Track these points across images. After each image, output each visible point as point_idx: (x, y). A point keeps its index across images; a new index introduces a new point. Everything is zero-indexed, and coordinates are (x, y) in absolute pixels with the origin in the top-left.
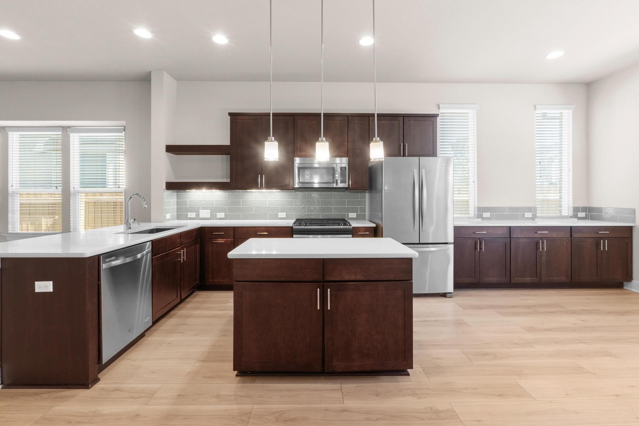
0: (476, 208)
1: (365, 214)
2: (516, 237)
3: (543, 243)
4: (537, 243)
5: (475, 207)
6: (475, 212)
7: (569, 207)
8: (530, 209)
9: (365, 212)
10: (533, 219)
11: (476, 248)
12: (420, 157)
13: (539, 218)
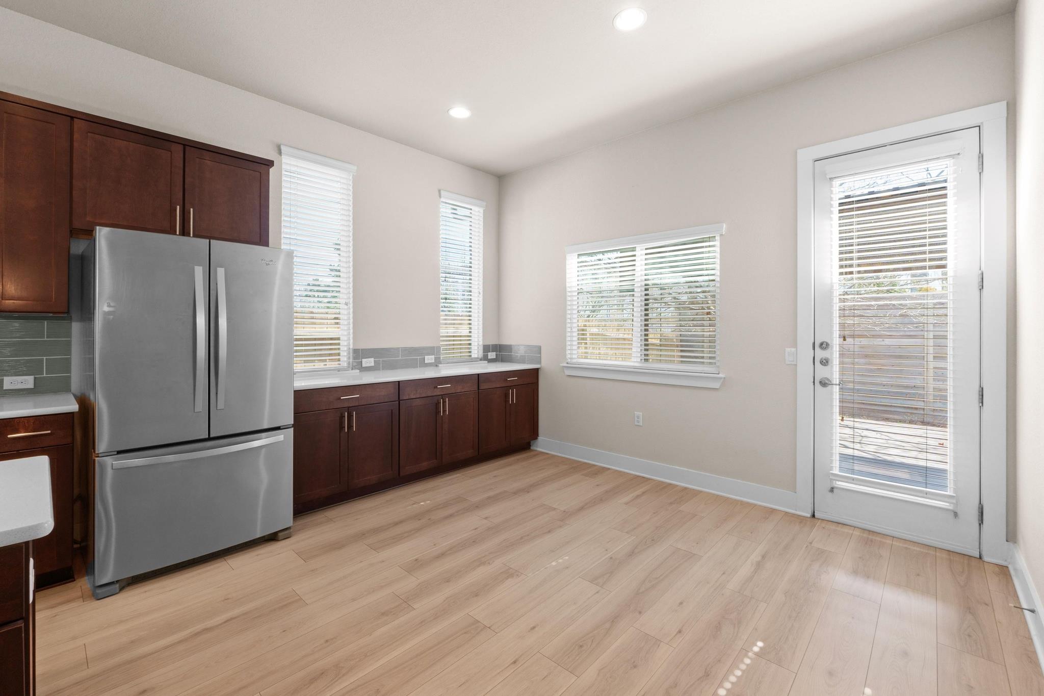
0: (351, 351)
1: (70, 377)
2: (407, 398)
3: (444, 402)
4: (438, 404)
5: (349, 349)
6: (349, 358)
7: (478, 345)
8: (432, 350)
9: (69, 372)
10: (436, 366)
11: (342, 427)
12: (211, 240)
13: (444, 364)
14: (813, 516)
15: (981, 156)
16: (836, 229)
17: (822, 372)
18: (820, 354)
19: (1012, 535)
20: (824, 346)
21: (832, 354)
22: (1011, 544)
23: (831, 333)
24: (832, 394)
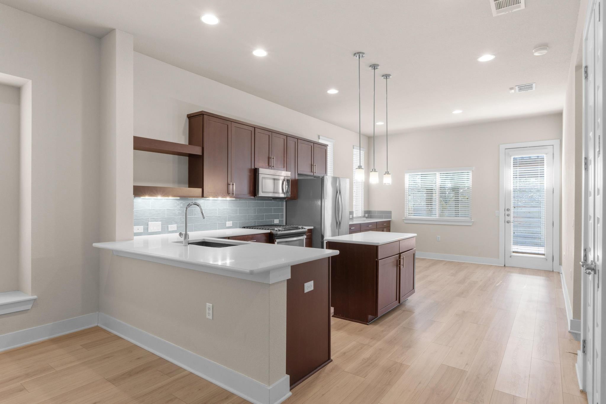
1: (283, 220)
7: (362, 210)
8: (351, 213)
13: (354, 218)
14: (505, 266)
15: (553, 154)
16: (512, 172)
17: (507, 218)
18: (507, 213)
19: (560, 264)
20: (508, 210)
21: (511, 213)
22: (560, 266)
23: (511, 206)
24: (510, 225)
